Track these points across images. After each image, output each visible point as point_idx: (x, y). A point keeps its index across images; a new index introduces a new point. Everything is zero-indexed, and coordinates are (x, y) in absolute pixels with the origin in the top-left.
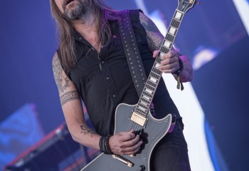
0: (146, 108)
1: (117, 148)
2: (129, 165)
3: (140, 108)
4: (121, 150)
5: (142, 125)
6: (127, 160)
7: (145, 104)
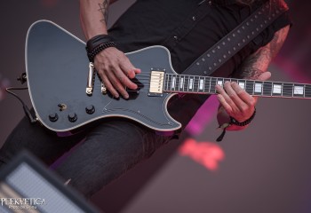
0: (177, 88)
1: (106, 62)
2: (89, 90)
3: (174, 80)
4: (107, 67)
5: (151, 91)
6: (93, 84)
7: (181, 85)
